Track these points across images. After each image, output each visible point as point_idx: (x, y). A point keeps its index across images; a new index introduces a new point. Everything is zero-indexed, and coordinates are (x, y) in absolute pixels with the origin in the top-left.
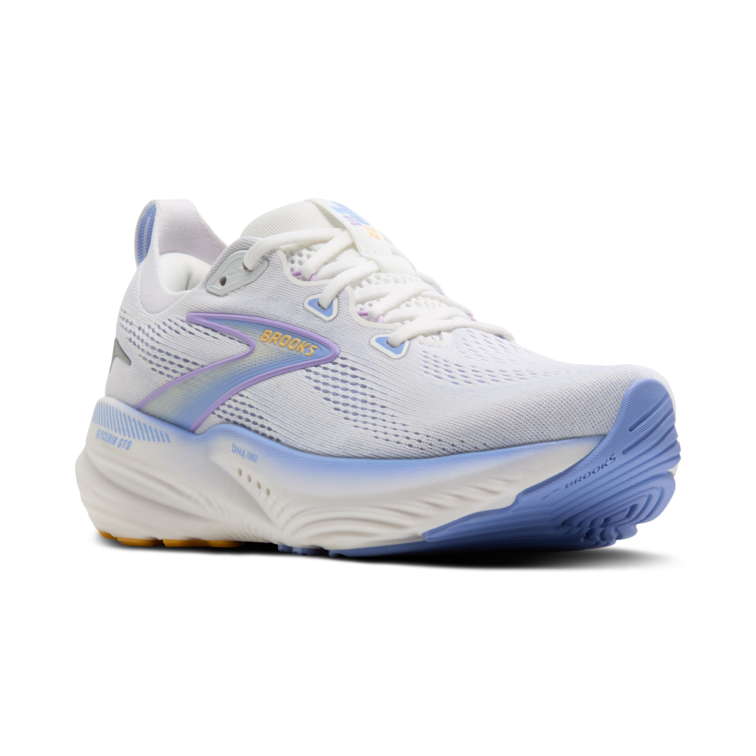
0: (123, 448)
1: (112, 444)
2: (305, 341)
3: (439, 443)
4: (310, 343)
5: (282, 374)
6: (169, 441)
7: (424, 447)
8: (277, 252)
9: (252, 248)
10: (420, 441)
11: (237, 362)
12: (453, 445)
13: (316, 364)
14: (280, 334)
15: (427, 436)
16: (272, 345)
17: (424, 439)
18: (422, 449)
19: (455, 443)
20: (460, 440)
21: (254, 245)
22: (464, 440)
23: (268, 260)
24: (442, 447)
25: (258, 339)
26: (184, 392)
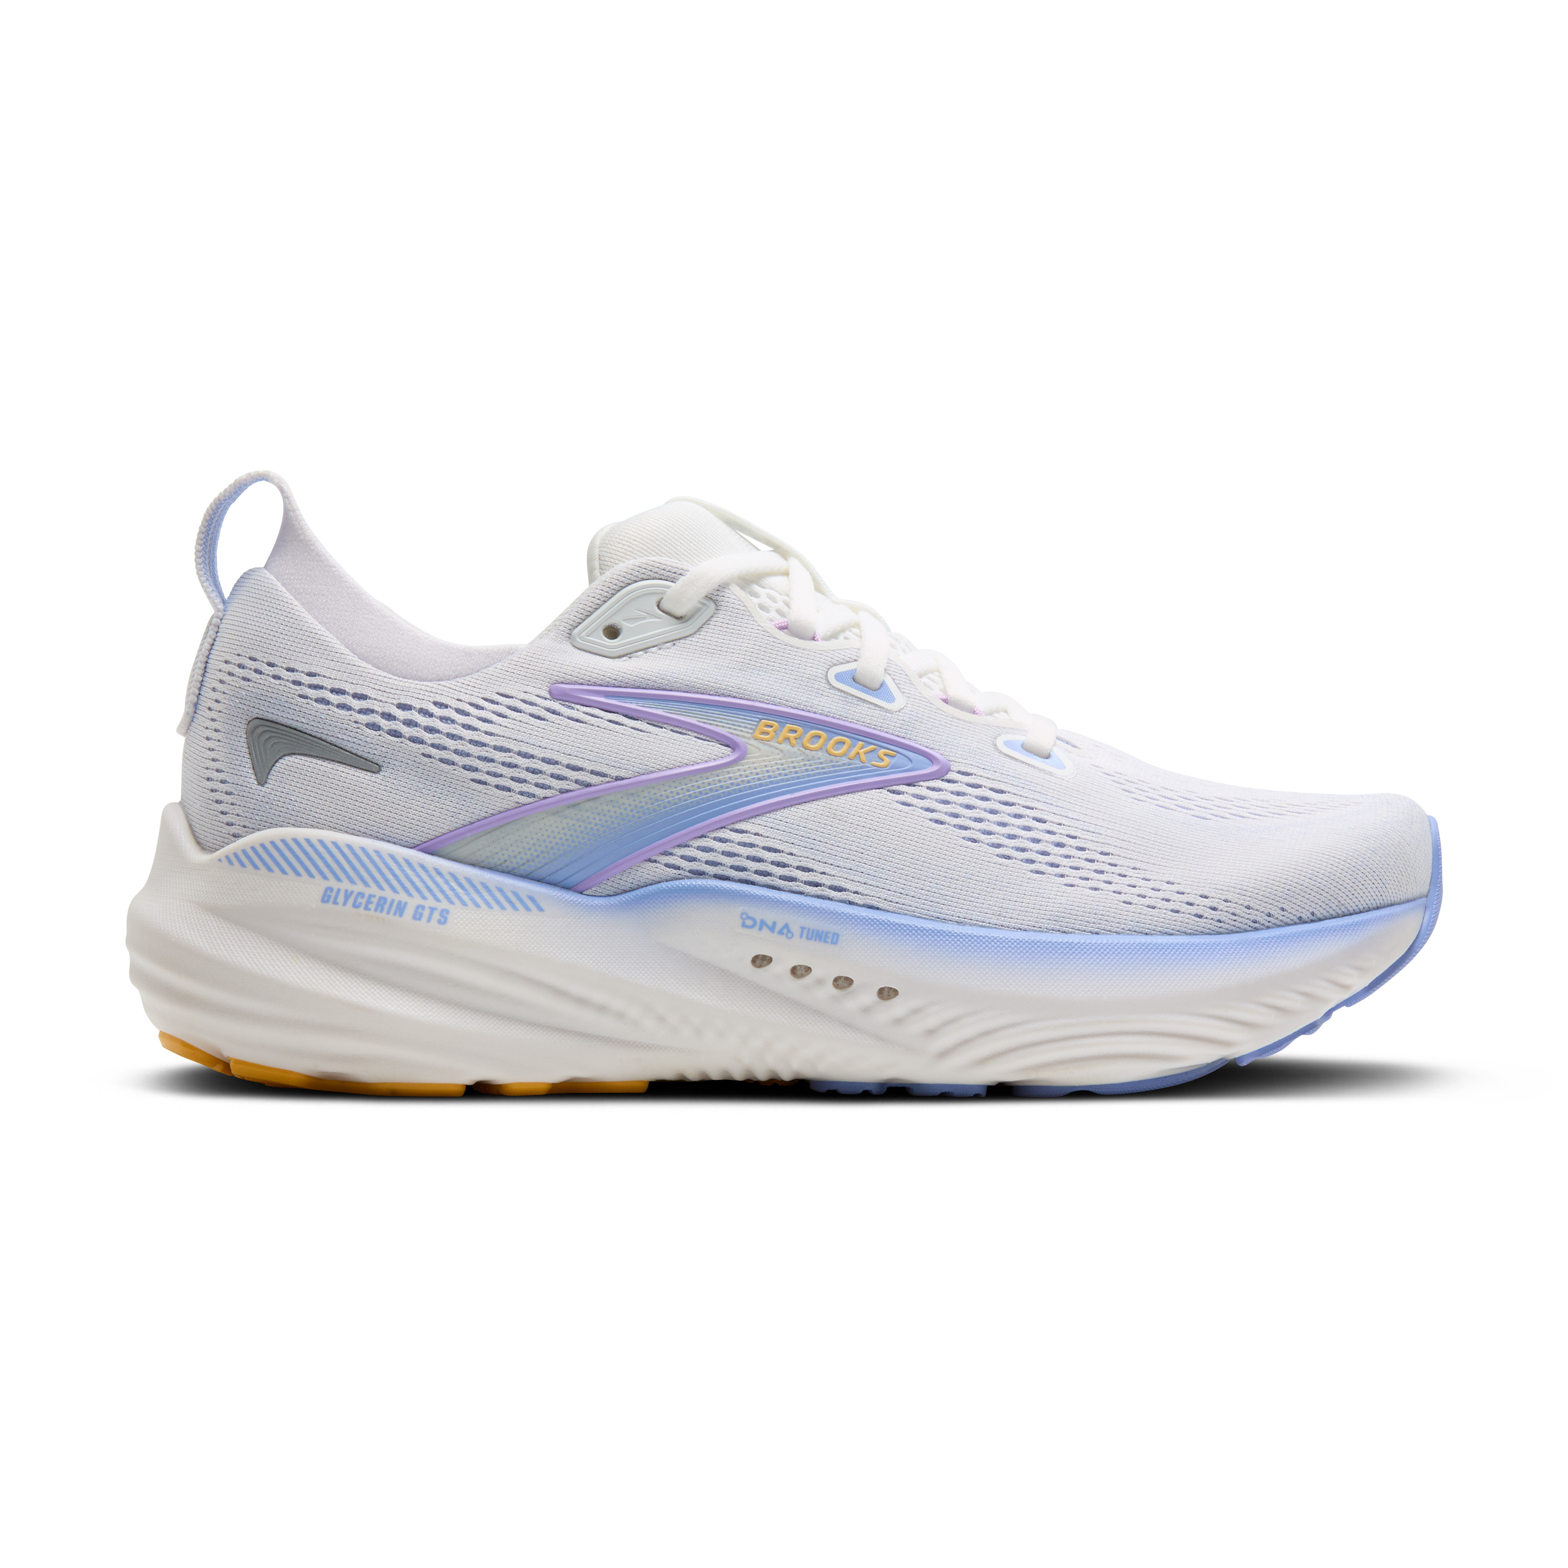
0: (429, 920)
1: (395, 914)
2: (862, 741)
3: (1248, 911)
4: (872, 746)
5: (834, 796)
6: (541, 909)
7: (1223, 919)
8: (730, 587)
9: (682, 580)
10: (1214, 909)
11: (712, 774)
12: (1269, 915)
13: (909, 781)
14: (800, 729)
15: (1226, 901)
16: (785, 747)
17: (1222, 906)
18: (1219, 921)
19: (1272, 912)
20: (1280, 906)
21: (688, 575)
22: (1285, 907)
23: (715, 602)
24: (1253, 917)
25: (749, 735)
26: (567, 824)
